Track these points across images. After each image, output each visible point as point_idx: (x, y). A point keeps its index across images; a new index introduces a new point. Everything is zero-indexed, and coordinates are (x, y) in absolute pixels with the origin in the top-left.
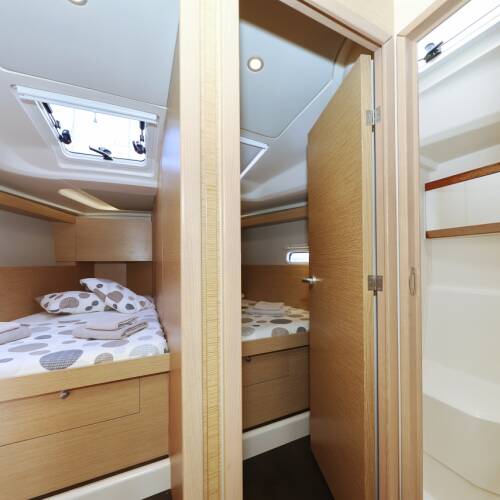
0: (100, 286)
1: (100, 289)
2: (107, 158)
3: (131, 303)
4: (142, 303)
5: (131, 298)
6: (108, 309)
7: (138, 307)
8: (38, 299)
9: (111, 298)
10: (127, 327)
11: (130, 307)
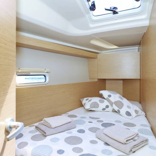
0: (110, 96)
1: (110, 98)
2: (115, 13)
3: (129, 110)
4: (136, 112)
5: (129, 107)
6: (114, 111)
7: (134, 114)
8: (81, 100)
9: (116, 105)
10: (133, 143)
11: (128, 114)
